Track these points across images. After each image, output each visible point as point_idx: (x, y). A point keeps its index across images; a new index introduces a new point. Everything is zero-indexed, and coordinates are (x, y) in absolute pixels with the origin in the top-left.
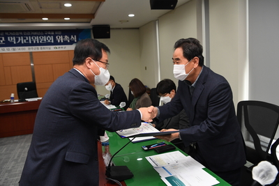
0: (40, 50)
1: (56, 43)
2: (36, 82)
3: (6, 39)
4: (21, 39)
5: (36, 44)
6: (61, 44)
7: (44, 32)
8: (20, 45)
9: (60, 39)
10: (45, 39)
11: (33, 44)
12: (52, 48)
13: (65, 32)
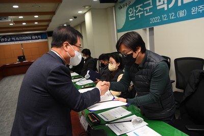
0: (25, 42)
1: (32, 39)
2: (25, 55)
3: (11, 38)
4: (17, 38)
5: (24, 40)
6: (34, 39)
7: (27, 35)
8: (17, 41)
9: (34, 37)
10: (27, 38)
11: (22, 40)
12: (30, 41)
13: (35, 34)
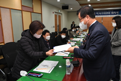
0: (105, 17)
1: (111, 14)
3: (96, 13)
4: (100, 13)
5: (104, 15)
6: (113, 14)
7: (107, 11)
8: (99, 15)
10: (107, 13)
11: (103, 15)
12: (109, 16)
